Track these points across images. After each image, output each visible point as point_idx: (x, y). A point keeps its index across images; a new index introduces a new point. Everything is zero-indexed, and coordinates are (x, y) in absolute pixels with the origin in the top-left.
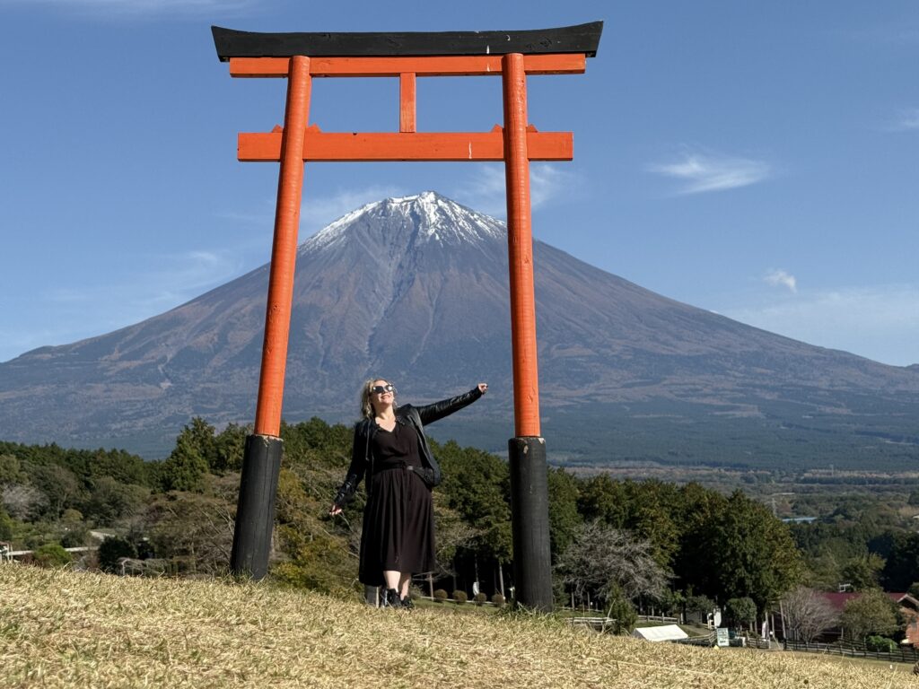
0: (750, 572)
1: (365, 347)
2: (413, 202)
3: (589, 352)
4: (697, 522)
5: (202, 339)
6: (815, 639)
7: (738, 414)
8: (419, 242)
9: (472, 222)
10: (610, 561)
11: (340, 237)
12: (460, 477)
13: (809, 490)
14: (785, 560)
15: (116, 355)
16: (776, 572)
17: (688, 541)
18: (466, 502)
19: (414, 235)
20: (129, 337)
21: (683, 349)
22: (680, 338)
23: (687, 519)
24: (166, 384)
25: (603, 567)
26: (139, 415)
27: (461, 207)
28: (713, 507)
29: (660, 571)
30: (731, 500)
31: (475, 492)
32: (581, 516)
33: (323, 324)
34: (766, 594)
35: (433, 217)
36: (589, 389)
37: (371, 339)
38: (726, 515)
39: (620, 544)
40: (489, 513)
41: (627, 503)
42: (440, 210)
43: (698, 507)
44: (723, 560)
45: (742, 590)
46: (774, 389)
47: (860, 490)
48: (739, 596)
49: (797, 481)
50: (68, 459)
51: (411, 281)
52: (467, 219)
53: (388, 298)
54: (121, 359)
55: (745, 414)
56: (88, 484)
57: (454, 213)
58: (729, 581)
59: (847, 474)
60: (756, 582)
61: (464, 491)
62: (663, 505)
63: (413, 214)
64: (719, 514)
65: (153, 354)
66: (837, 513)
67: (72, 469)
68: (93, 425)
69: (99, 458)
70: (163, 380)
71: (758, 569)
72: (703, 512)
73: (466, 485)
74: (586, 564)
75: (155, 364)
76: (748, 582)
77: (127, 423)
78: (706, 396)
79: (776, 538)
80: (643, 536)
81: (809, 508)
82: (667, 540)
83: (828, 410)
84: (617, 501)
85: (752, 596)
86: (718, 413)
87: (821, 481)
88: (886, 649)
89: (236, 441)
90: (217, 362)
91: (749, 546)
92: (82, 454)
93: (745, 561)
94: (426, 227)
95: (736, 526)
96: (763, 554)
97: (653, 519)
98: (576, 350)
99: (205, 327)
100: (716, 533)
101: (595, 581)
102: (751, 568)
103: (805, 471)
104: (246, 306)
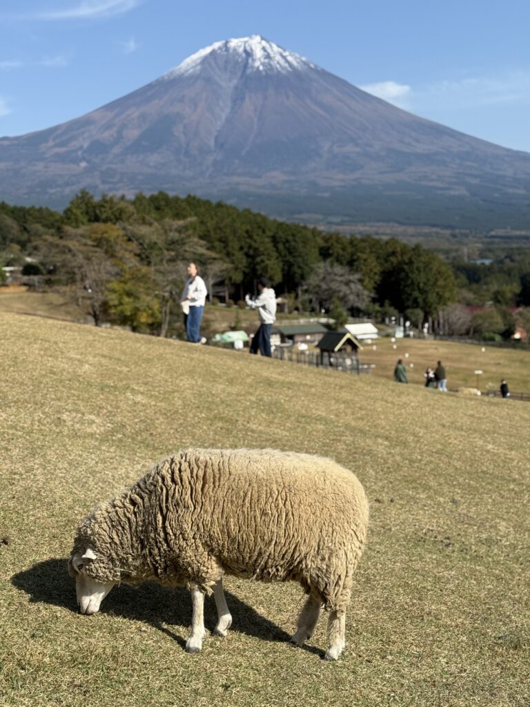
0: (422, 294)
1: (212, 143)
2: (245, 42)
3: (357, 149)
4: (392, 263)
5: (106, 134)
6: (461, 335)
7: (452, 193)
8: (249, 71)
9: (284, 58)
10: (334, 286)
11: (196, 66)
12: (247, 232)
13: (492, 243)
14: (444, 287)
15: (51, 143)
16: (438, 294)
17: (386, 274)
18: (250, 247)
19: (246, 65)
20: (59, 132)
21: (421, 148)
22: (418, 141)
23: (386, 261)
24: (83, 164)
25: (330, 289)
26: (67, 184)
27: (279, 46)
28: (403, 253)
29: (366, 292)
30: (414, 249)
31: (255, 241)
32: (321, 258)
33: (185, 127)
34: (430, 307)
35: (259, 53)
36: (357, 175)
37: (216, 138)
38: (410, 259)
39: (341, 276)
40: (263, 254)
41: (350, 250)
42: (264, 49)
43: (394, 253)
44: (405, 286)
45: (416, 304)
46: (476, 176)
47: (525, 243)
48: (414, 308)
49: (486, 237)
50: (13, 212)
51: (243, 99)
52: (281, 55)
53: (228, 110)
54: (55, 146)
55: (457, 193)
56: (25, 229)
57: (272, 50)
58: (408, 300)
59: (518, 233)
60: (425, 301)
61: (249, 241)
62: (371, 252)
63: (245, 51)
64: (406, 259)
65: (74, 144)
66: (506, 257)
67: (15, 218)
68: (38, 190)
69: (31, 212)
70: (81, 161)
71: (426, 292)
72: (396, 256)
73: (250, 237)
74: (319, 287)
75: (76, 151)
76: (420, 300)
77: (59, 189)
78: (432, 180)
79: (439, 273)
80: (357, 271)
81: (490, 255)
82: (372, 274)
83: (511, 191)
84: (344, 249)
85: (422, 308)
86: (439, 192)
87: (501, 237)
90: (116, 150)
91: (421, 278)
92: (22, 210)
93: (418, 287)
94: (254, 60)
95: (415, 265)
96: (431, 283)
97: (365, 260)
98: (349, 148)
99: (108, 126)
100: (403, 270)
101: (324, 297)
102: (422, 291)
103: (491, 230)
104: (134, 113)
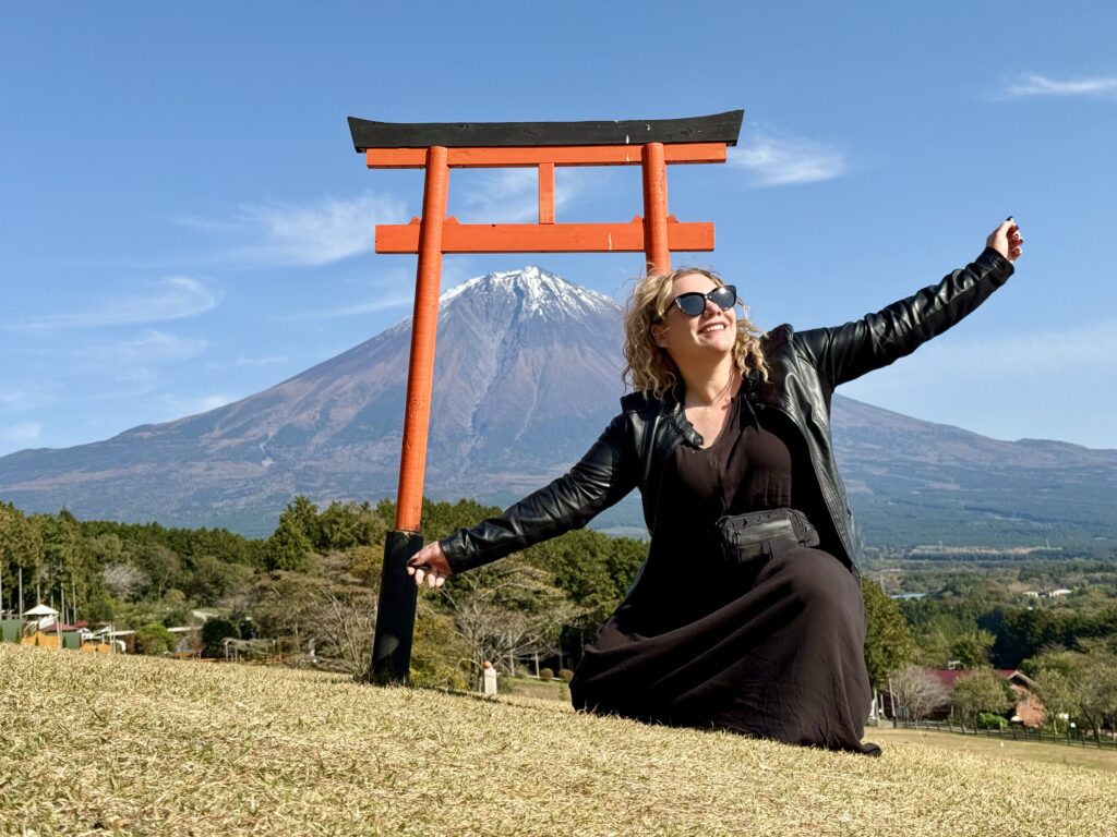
1: (468, 424)
2: (516, 277)
5: (304, 416)
6: (925, 717)
8: (522, 318)
9: (576, 297)
11: (443, 312)
12: (566, 555)
13: (918, 566)
14: (893, 638)
15: (217, 433)
16: (885, 649)
18: (572, 579)
19: (518, 310)
20: (231, 415)
24: (268, 462)
26: (241, 494)
27: (565, 281)
31: (581, 571)
35: (536, 292)
37: (475, 416)
40: (594, 591)
42: (544, 284)
46: (882, 465)
47: (970, 567)
49: (906, 557)
50: (170, 539)
51: (515, 358)
52: (571, 293)
53: (492, 375)
54: (223, 437)
55: (852, 490)
56: (190, 564)
57: (558, 288)
59: (956, 550)
61: (570, 569)
63: (517, 289)
65: (254, 433)
66: (946, 589)
67: (173, 549)
68: (195, 504)
69: (201, 537)
70: (264, 458)
73: (572, 563)
75: (257, 442)
77: (229, 502)
79: (884, 615)
81: (919, 585)
83: (936, 485)
87: (929, 557)
88: (997, 726)
89: (339, 520)
90: (320, 439)
92: (184, 534)
94: (530, 302)
99: (307, 404)
103: (913, 547)
104: (348, 383)
